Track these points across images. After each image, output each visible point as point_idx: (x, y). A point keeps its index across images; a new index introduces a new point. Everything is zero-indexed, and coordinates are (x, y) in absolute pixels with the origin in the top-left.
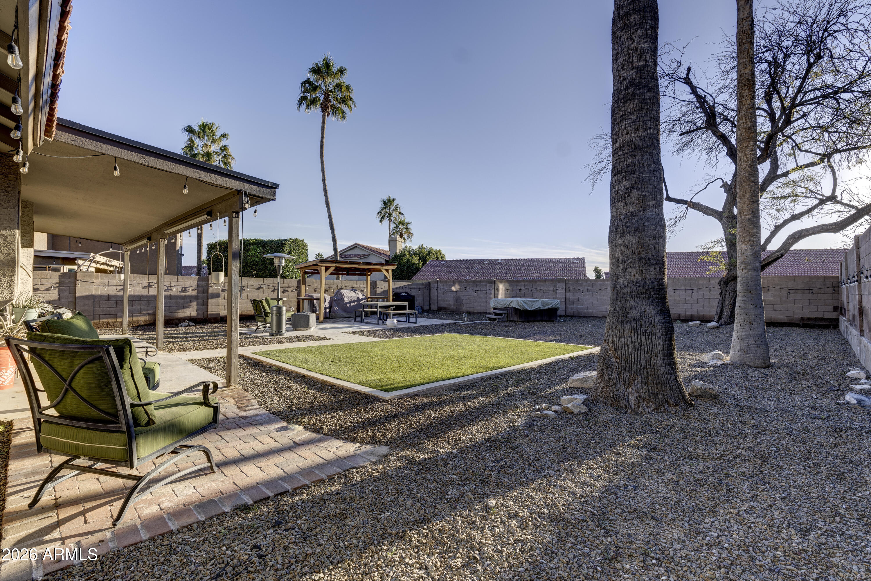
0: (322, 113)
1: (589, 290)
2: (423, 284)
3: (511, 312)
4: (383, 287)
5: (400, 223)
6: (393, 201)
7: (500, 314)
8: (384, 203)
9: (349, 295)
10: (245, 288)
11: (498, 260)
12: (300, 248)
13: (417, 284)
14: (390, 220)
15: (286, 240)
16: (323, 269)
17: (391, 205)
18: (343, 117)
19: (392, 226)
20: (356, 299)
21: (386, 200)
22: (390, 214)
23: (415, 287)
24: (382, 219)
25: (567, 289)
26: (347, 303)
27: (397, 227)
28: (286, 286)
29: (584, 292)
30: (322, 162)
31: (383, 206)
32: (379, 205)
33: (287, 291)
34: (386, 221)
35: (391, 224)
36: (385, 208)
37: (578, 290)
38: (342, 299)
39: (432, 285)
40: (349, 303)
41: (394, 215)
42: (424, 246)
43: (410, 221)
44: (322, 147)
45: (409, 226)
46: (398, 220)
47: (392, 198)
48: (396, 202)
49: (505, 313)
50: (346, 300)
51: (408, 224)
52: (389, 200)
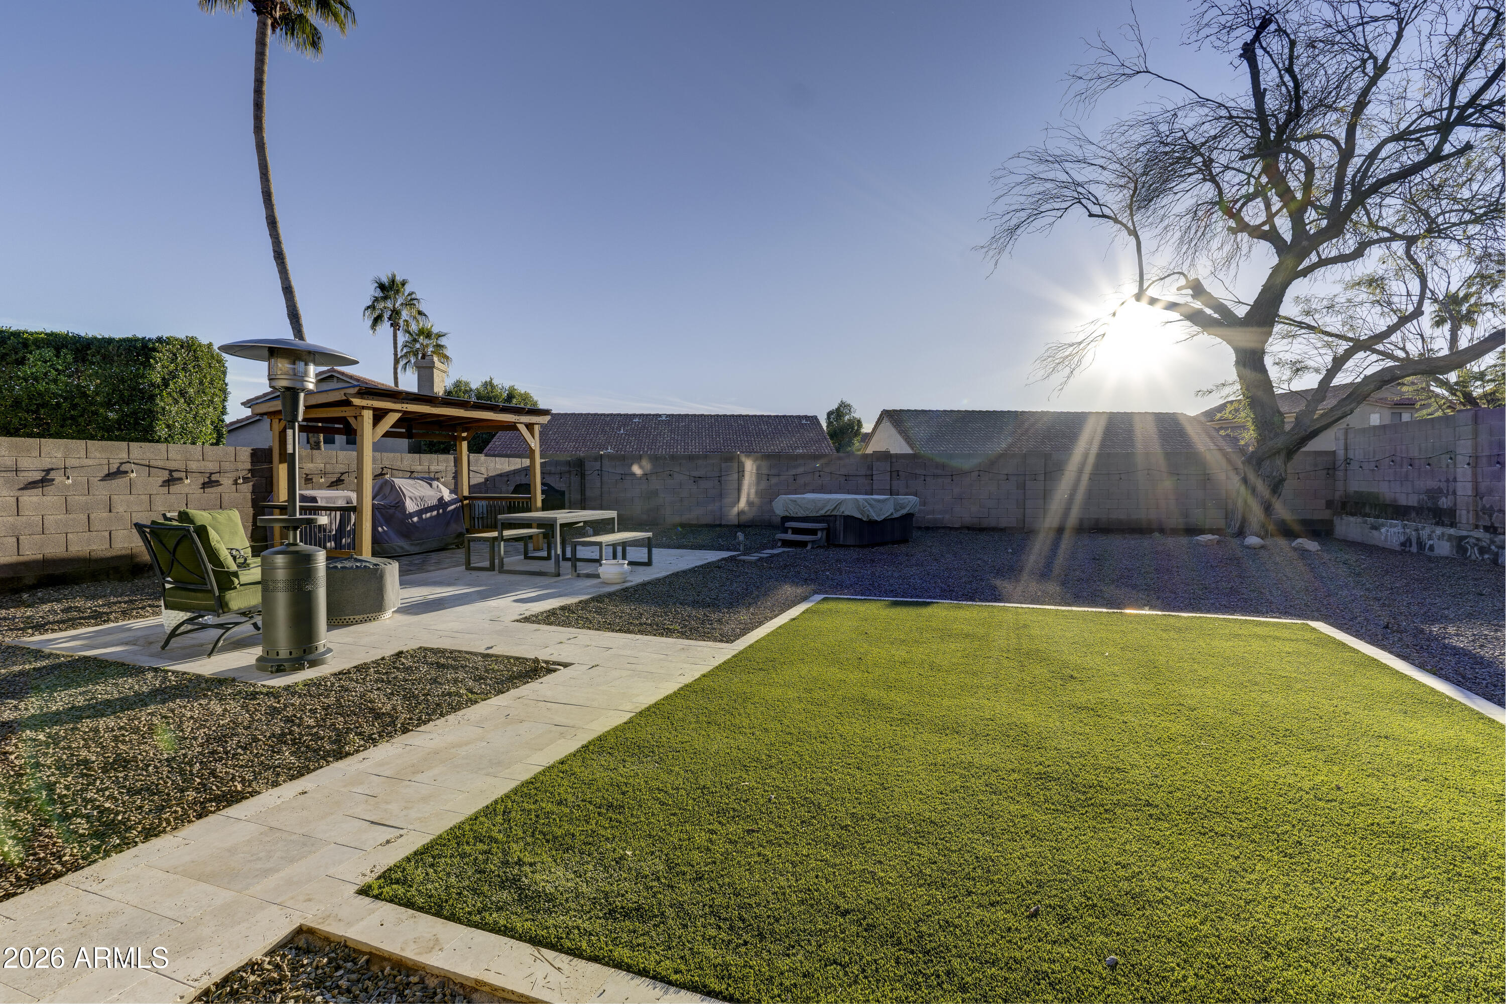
0: (255, 18)
1: (935, 476)
2: (568, 463)
3: (839, 525)
4: (483, 470)
5: (421, 332)
6: (403, 284)
7: (813, 532)
8: (382, 287)
9: (417, 494)
10: (58, 477)
11: (660, 416)
12: (203, 364)
13: (557, 463)
14: (395, 326)
15: (160, 340)
16: (368, 415)
17: (398, 292)
18: (315, 44)
19: (402, 338)
20: (435, 502)
21: (385, 280)
22: (396, 313)
23: (553, 469)
24: (377, 320)
25: (895, 474)
26: (411, 515)
27: (415, 341)
28: (211, 466)
29: (928, 479)
30: (261, 147)
31: (379, 294)
32: (370, 292)
33: (217, 483)
34: (385, 327)
35: (400, 334)
36: (385, 298)
37: (916, 476)
38: (399, 504)
39: (588, 465)
40: (419, 513)
41: (405, 314)
42: (495, 382)
43: (444, 331)
44: (258, 106)
45: (443, 341)
46: (414, 327)
47: (399, 279)
48: (408, 289)
49: (822, 530)
50: (411, 506)
51: (439, 336)
52: (393, 281)
